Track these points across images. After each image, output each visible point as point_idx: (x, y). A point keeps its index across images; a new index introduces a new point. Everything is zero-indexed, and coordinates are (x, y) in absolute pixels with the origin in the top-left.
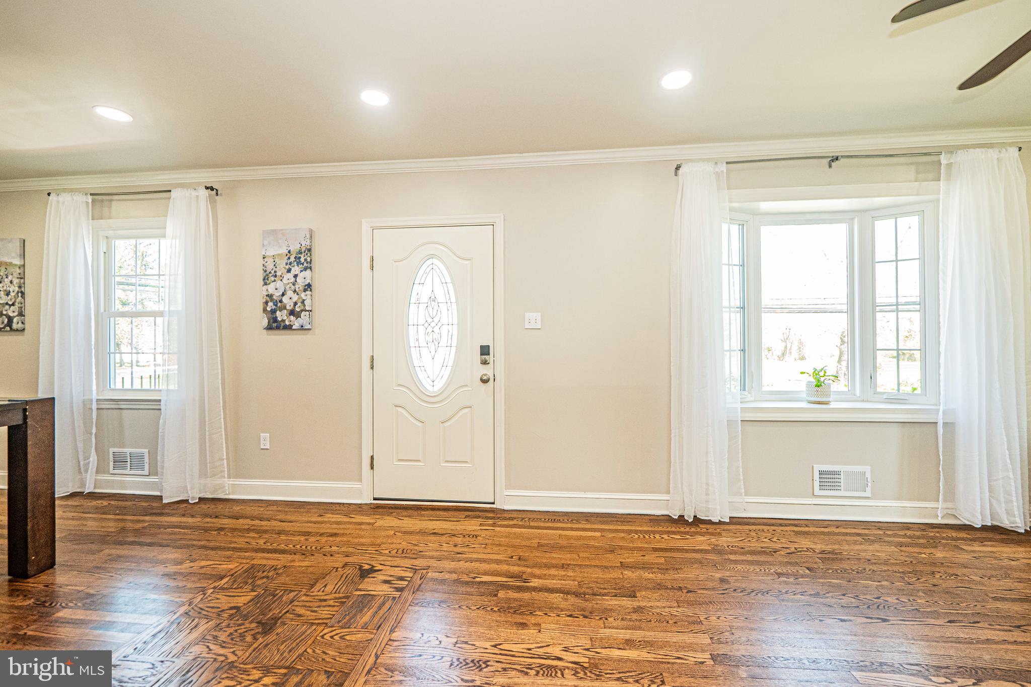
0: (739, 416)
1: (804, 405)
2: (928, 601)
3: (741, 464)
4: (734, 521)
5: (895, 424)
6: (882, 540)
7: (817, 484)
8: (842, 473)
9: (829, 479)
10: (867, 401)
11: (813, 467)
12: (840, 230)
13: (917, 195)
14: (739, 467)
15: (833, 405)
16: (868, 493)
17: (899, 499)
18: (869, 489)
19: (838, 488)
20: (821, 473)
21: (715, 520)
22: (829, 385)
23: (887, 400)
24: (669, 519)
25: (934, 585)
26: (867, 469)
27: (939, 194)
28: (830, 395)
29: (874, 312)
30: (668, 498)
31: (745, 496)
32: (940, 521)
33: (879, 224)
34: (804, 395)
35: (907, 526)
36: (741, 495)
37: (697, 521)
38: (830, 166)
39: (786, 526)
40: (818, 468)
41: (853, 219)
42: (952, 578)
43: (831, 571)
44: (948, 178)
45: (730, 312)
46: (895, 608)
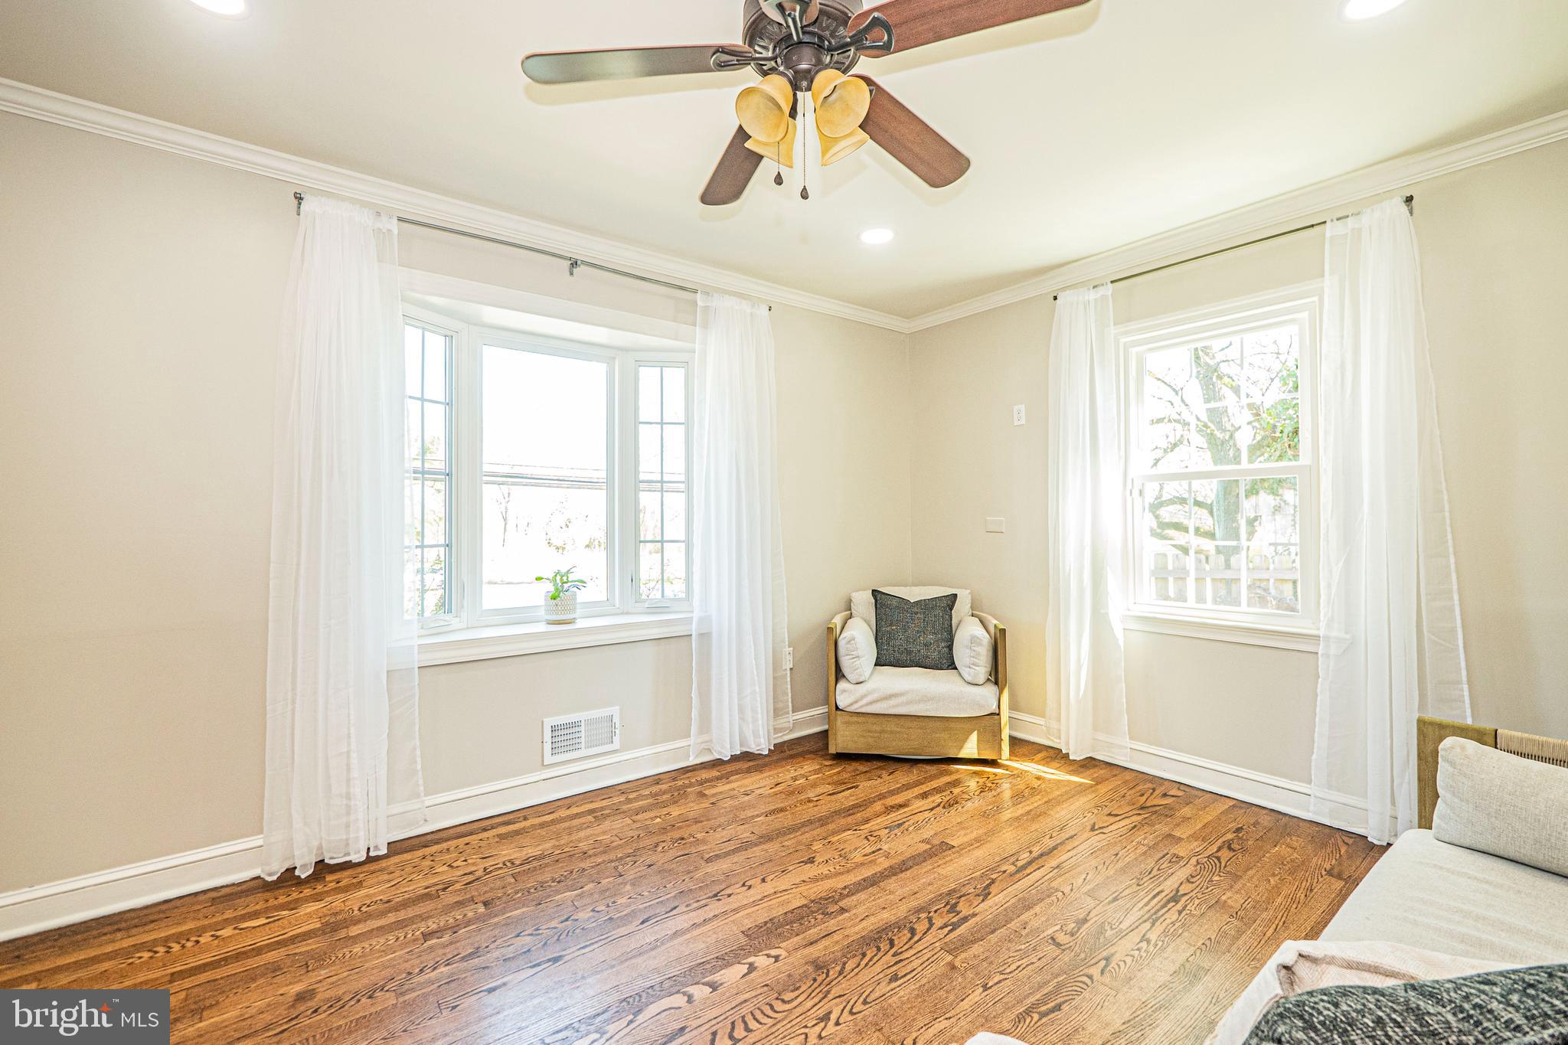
0: (419, 660)
1: (542, 628)
2: (630, 898)
3: (418, 744)
4: (396, 848)
5: (650, 642)
6: (621, 811)
7: (548, 747)
8: (583, 723)
9: (564, 736)
10: (628, 613)
11: (543, 722)
12: (597, 371)
13: (675, 339)
14: (414, 749)
15: (581, 624)
16: (616, 745)
17: (653, 743)
18: (616, 739)
19: (577, 746)
20: (553, 729)
21: (358, 857)
22: (575, 594)
23: (648, 610)
24: (259, 886)
25: (650, 866)
26: (615, 711)
27: (695, 343)
28: (575, 609)
29: (637, 490)
30: (260, 842)
31: (425, 795)
32: (693, 761)
33: (644, 372)
34: (542, 613)
35: (657, 779)
36: (418, 796)
37: (322, 868)
38: (571, 274)
39: (493, 828)
40: (549, 722)
41: (614, 358)
42: (676, 845)
43: (520, 895)
44: (705, 326)
45: (424, 479)
46: (583, 929)
